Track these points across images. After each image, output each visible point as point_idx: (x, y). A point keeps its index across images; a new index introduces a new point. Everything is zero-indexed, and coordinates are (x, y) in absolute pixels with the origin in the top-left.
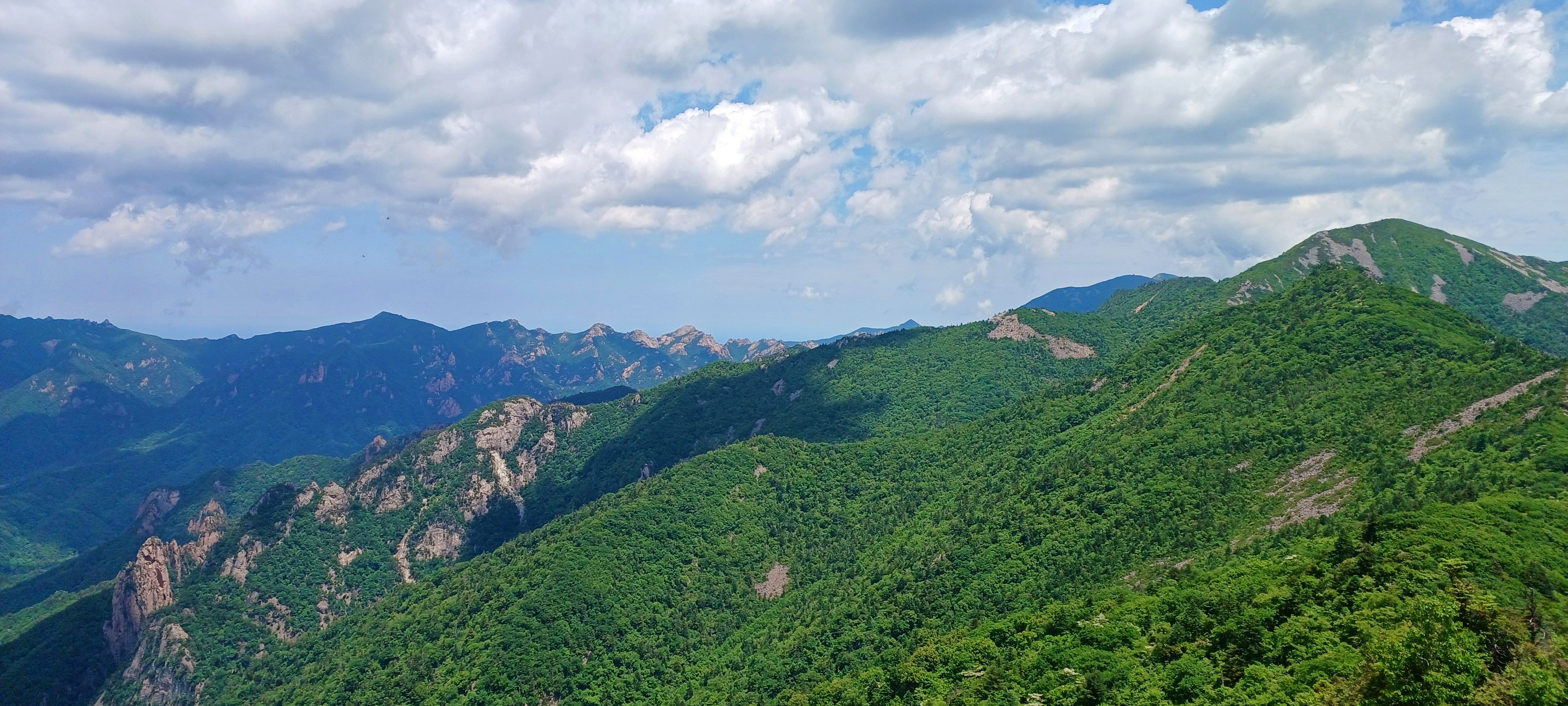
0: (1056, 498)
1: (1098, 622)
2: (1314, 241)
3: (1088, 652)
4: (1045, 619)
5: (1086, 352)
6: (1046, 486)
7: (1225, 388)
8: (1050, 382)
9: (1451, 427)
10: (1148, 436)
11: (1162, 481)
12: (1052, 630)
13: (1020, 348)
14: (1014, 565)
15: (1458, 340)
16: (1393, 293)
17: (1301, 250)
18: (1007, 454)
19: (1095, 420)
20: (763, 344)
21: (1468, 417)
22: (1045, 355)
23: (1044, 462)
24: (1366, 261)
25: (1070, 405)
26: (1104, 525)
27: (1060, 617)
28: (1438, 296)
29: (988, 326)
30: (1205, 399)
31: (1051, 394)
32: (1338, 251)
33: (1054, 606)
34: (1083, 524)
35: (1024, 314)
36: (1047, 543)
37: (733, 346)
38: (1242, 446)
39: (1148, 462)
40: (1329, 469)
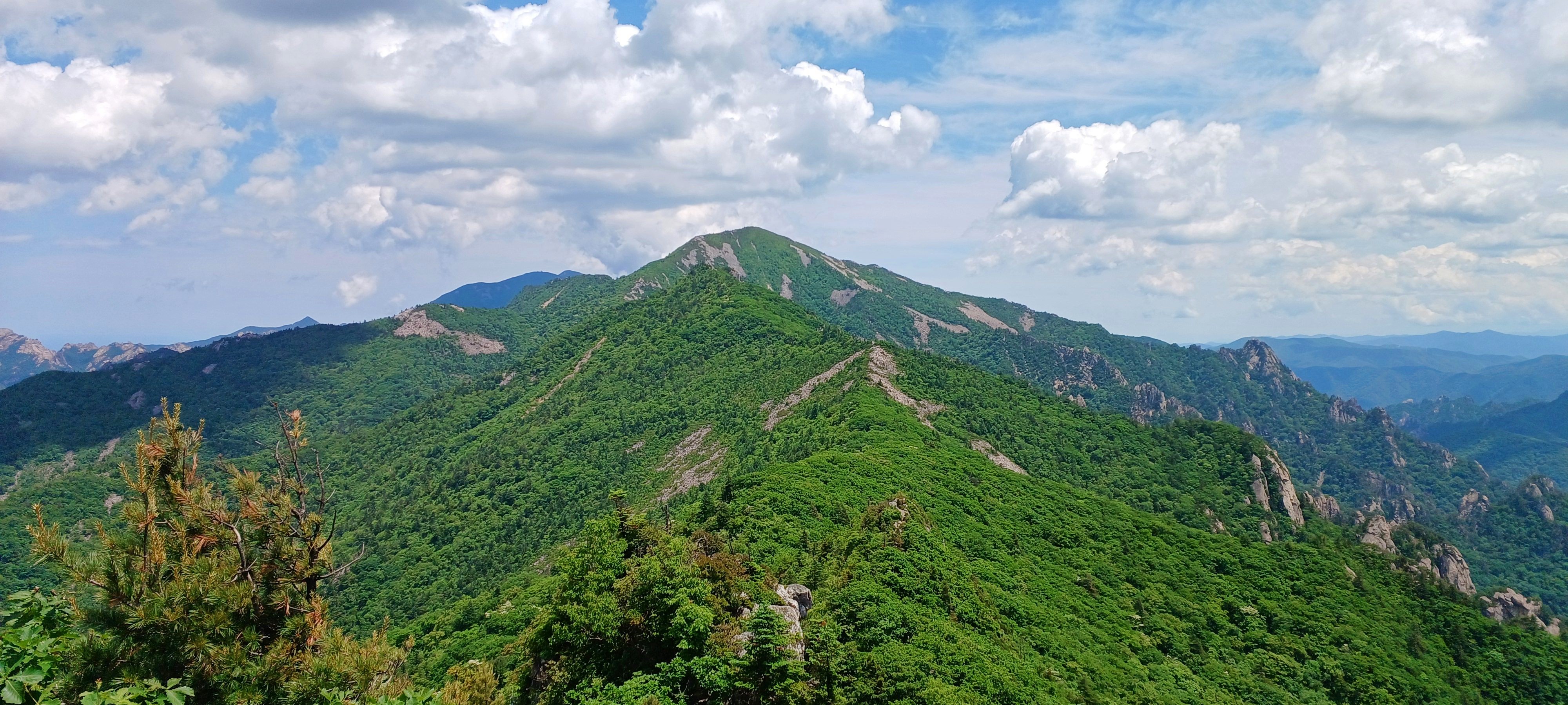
0: (467, 494)
1: (505, 609)
2: (693, 244)
3: (494, 639)
4: (454, 615)
5: (496, 347)
6: (457, 484)
7: (622, 376)
8: (461, 379)
9: (794, 400)
10: (555, 426)
11: (568, 468)
12: (461, 626)
13: (430, 345)
14: (425, 568)
15: (795, 328)
16: (752, 290)
17: (683, 251)
18: (417, 455)
19: (505, 413)
21: (805, 390)
22: (456, 351)
23: (455, 460)
24: (734, 263)
25: (478, 401)
26: (514, 515)
27: (469, 612)
28: (786, 293)
29: (396, 322)
30: (605, 388)
31: (462, 391)
32: (712, 253)
33: (464, 601)
34: (494, 517)
35: (432, 311)
36: (459, 540)
38: (637, 429)
39: (555, 450)
40: (706, 443)
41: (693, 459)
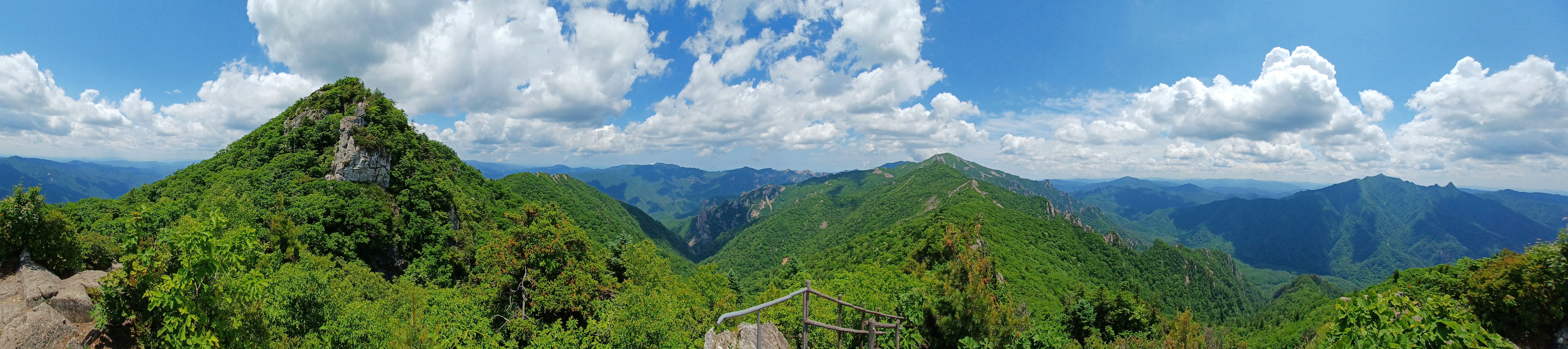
0: (884, 207)
1: (891, 232)
2: (935, 156)
3: (889, 238)
4: (881, 232)
5: (892, 176)
6: (882, 204)
7: (917, 184)
8: (885, 182)
9: (955, 191)
10: (903, 194)
11: (905, 203)
12: (882, 235)
13: (879, 175)
14: (875, 221)
15: (956, 175)
16: (947, 166)
17: (932, 158)
19: (893, 190)
20: (824, 173)
21: (958, 189)
22: (884, 177)
23: (882, 199)
24: (943, 160)
25: (888, 187)
26: (893, 212)
27: (884, 232)
28: (954, 167)
29: (873, 170)
30: (913, 186)
31: (885, 185)
32: (939, 158)
33: (883, 229)
34: (889, 213)
35: (880, 168)
36: (882, 216)
37: (817, 174)
38: (920, 196)
39: (903, 199)
40: (935, 200)
41: (932, 203)
